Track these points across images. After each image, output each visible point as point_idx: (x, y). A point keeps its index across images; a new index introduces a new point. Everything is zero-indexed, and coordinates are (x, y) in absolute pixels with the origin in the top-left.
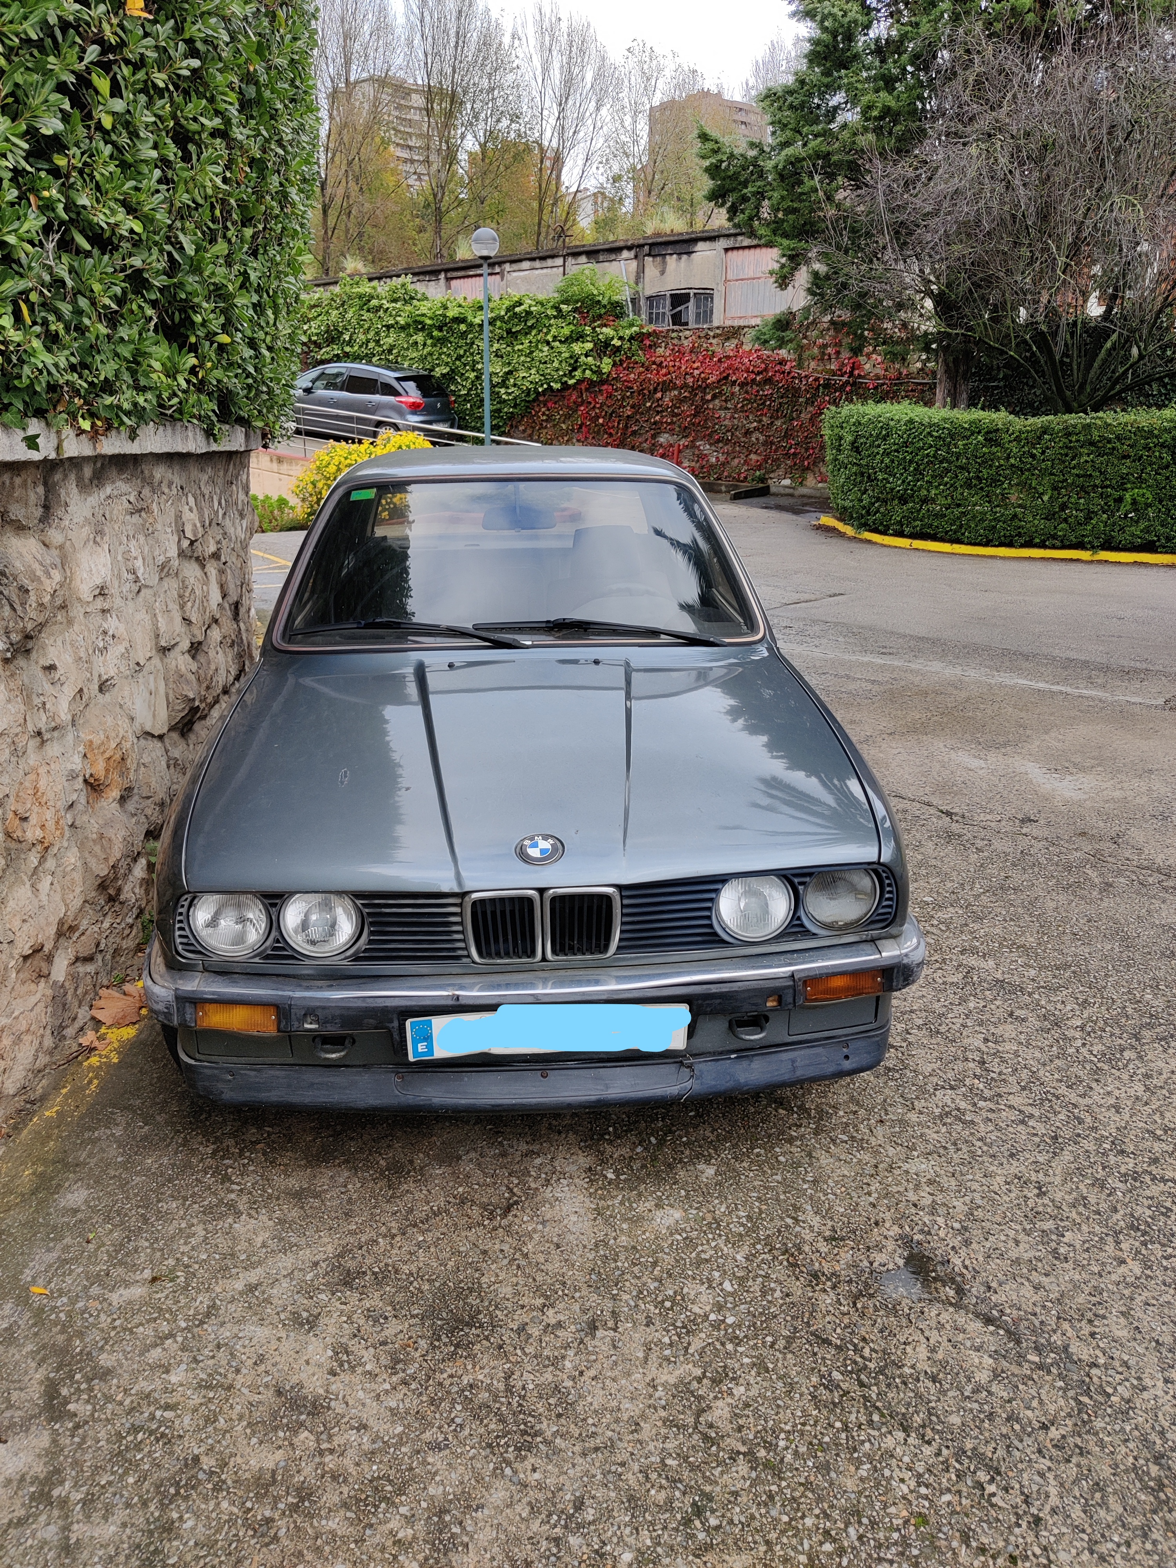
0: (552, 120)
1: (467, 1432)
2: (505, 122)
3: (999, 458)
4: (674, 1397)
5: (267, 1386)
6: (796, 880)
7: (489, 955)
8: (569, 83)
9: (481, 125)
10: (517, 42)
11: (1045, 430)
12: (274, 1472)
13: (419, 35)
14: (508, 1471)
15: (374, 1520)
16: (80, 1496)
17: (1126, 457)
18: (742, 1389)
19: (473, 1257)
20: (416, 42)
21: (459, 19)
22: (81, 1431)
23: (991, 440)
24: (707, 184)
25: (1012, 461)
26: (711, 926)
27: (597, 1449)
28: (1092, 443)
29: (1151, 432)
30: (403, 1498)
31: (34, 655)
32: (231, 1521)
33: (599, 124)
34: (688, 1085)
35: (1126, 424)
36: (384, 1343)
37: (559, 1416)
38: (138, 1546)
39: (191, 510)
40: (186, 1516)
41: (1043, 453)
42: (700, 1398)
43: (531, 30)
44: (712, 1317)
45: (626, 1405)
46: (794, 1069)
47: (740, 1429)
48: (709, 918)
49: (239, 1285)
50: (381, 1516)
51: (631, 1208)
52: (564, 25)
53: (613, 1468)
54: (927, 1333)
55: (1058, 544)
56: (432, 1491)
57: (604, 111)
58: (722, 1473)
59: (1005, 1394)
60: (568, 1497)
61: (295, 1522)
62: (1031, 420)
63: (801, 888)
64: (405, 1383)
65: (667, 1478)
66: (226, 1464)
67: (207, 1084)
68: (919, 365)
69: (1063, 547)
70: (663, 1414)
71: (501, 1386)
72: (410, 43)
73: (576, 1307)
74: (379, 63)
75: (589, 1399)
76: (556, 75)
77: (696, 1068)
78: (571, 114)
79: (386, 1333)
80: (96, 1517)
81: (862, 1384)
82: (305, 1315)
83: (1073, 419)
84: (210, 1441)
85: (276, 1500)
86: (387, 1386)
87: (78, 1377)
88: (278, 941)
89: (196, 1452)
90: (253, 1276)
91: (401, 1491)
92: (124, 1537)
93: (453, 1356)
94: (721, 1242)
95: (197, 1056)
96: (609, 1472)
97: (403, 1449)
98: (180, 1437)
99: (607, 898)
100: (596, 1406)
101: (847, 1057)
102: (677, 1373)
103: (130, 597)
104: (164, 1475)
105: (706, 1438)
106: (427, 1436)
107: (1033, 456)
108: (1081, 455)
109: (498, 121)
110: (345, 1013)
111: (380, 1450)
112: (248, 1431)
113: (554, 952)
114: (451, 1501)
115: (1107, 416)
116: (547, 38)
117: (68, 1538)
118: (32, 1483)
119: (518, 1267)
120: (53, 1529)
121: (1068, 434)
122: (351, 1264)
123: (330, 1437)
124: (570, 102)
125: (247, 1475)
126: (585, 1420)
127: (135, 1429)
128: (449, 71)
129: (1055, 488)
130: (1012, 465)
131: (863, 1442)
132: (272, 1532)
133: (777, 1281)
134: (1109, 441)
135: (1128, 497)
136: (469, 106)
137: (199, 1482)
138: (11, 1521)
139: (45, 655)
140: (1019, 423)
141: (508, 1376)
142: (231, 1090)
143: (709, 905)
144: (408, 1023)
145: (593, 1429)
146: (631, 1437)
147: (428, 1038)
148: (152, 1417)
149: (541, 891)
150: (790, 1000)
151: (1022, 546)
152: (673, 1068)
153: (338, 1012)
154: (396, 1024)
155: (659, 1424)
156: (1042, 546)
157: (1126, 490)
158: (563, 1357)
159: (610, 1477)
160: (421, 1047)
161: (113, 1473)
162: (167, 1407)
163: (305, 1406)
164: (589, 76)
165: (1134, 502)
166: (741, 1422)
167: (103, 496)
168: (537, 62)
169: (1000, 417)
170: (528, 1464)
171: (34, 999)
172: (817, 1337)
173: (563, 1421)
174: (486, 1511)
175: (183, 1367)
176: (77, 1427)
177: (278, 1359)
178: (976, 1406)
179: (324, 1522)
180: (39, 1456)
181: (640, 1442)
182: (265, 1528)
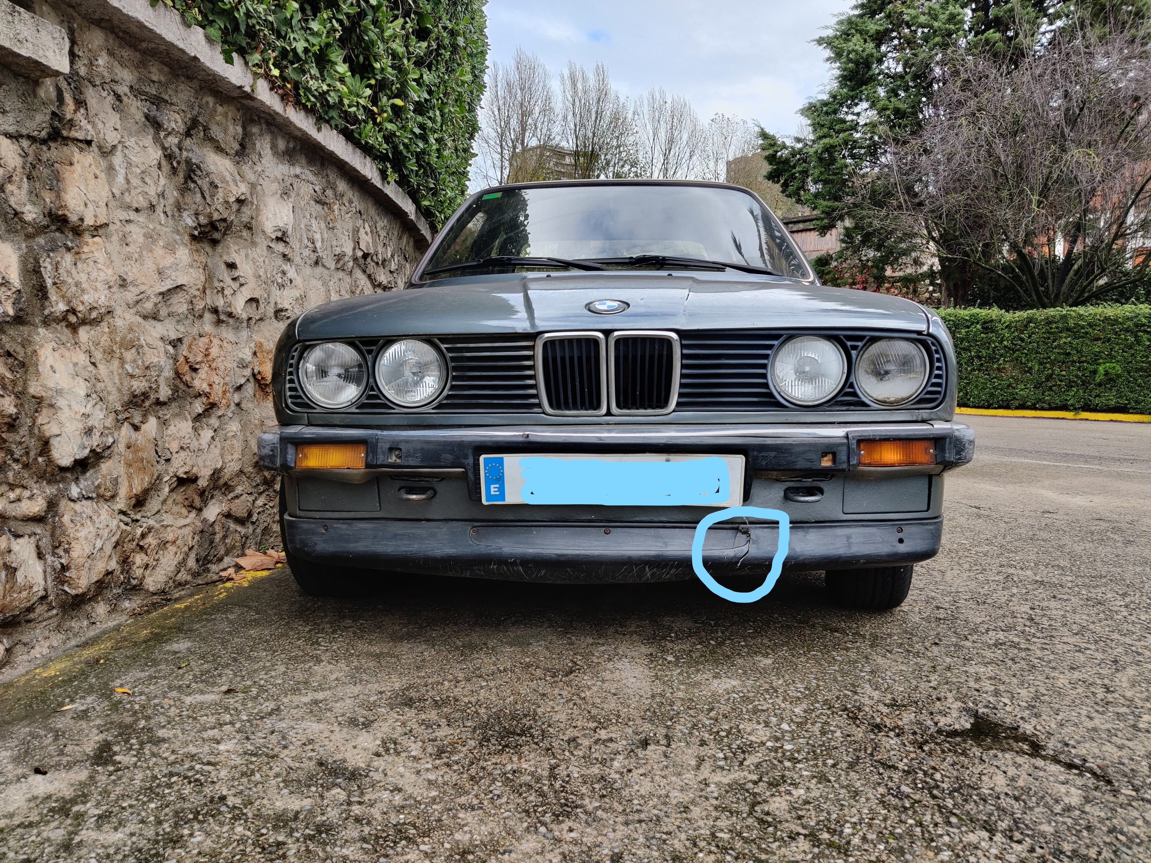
0: (659, 165)
1: (504, 800)
2: (627, 167)
3: (994, 342)
4: (727, 792)
5: (310, 759)
6: (849, 343)
7: (559, 408)
8: (671, 141)
9: (611, 169)
10: (636, 117)
11: (1030, 320)
12: (297, 813)
13: (571, 113)
14: (543, 829)
15: (391, 852)
16: (97, 812)
17: (1098, 339)
18: (802, 792)
19: (533, 697)
20: (569, 118)
21: (598, 102)
22: (119, 773)
23: (987, 328)
24: (766, 168)
25: (1005, 343)
26: (766, 385)
27: (640, 821)
28: (1069, 329)
29: (1116, 320)
30: (426, 839)
31: (219, 249)
32: (242, 841)
33: (691, 167)
34: (745, 549)
35: (1096, 314)
36: (435, 740)
37: (603, 796)
38: (140, 851)
39: (366, 233)
40: (197, 833)
41: (1030, 337)
42: (755, 795)
43: (646, 109)
44: (769, 744)
45: (674, 794)
46: (849, 545)
47: (800, 818)
48: (764, 376)
49: (306, 699)
50: (399, 849)
51: (689, 677)
52: (668, 106)
53: (658, 835)
54: (1003, 768)
55: (1047, 406)
56: (458, 836)
57: (694, 158)
58: (780, 847)
59: (1102, 814)
60: (606, 852)
61: (307, 847)
62: (1018, 314)
63: (854, 353)
64: (448, 765)
65: (717, 846)
66: (251, 803)
67: (303, 537)
68: (927, 295)
69: (1051, 409)
70: (715, 802)
71: (546, 773)
72: (565, 118)
73: (630, 731)
74: (544, 131)
75: (636, 787)
76: (663, 135)
77: (752, 532)
78: (672, 160)
79: (437, 734)
80: (106, 827)
81: (934, 797)
82: (362, 720)
83: (1051, 312)
84: (241, 787)
85: (292, 831)
86: (429, 766)
87: (133, 741)
88: (372, 389)
89: (225, 793)
90: (320, 696)
91: (426, 834)
92: (129, 843)
93: (500, 752)
94: (779, 701)
95: (298, 513)
96: (653, 837)
97: (435, 807)
98: (213, 782)
99: (668, 342)
100: (643, 792)
101: (901, 541)
102: (732, 777)
103: (309, 262)
104: (187, 805)
105: (761, 821)
106: (463, 800)
107: (1022, 340)
108: (1061, 338)
109: (623, 166)
110: (425, 446)
111: (410, 806)
112: (282, 785)
113: (618, 406)
114: (477, 846)
115: (1081, 310)
116: (657, 114)
117: (72, 839)
118: (56, 801)
119: (575, 704)
120: (61, 832)
121: (1050, 323)
122: (413, 694)
123: (362, 794)
124: (672, 153)
125: (271, 812)
126: (631, 801)
127: (171, 775)
128: (591, 135)
129: (1041, 364)
130: (1006, 347)
131: (941, 836)
132: (281, 852)
133: (837, 726)
134: (1083, 327)
135: (1101, 369)
136: (603, 157)
137: (220, 813)
138: (22, 823)
139: (228, 254)
140: (1009, 316)
141: (553, 768)
142: (324, 541)
143: (765, 361)
144: (482, 458)
145: (639, 807)
146: (679, 815)
147: (499, 479)
148: (192, 768)
149: (607, 333)
150: (844, 458)
151: (1017, 408)
152: (730, 533)
153: (419, 446)
154: (470, 460)
155: (711, 808)
156: (1033, 408)
157: (1099, 364)
158: (612, 760)
159: (654, 842)
160: (494, 489)
161: (137, 800)
162: (209, 763)
163: (344, 774)
164: (685, 137)
165: (1107, 373)
166: (800, 813)
167: (292, 172)
168: (650, 129)
169: (994, 312)
170: (565, 826)
171: (182, 522)
172: (882, 764)
173: (607, 800)
174: (513, 855)
175: (236, 741)
176: (119, 770)
177: (327, 743)
178: (1069, 821)
179: (337, 849)
180: (72, 785)
181: (689, 820)
182: (275, 848)
